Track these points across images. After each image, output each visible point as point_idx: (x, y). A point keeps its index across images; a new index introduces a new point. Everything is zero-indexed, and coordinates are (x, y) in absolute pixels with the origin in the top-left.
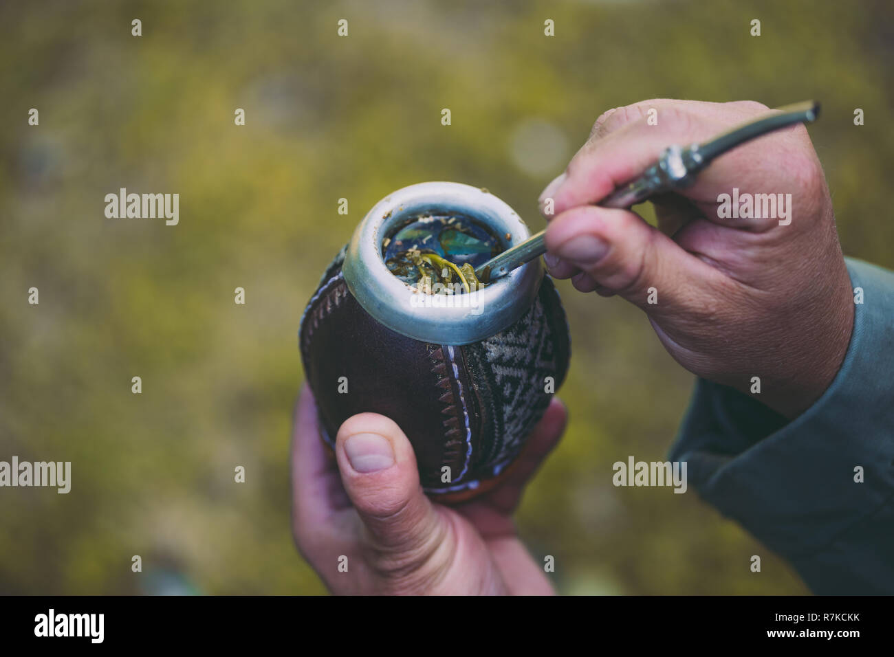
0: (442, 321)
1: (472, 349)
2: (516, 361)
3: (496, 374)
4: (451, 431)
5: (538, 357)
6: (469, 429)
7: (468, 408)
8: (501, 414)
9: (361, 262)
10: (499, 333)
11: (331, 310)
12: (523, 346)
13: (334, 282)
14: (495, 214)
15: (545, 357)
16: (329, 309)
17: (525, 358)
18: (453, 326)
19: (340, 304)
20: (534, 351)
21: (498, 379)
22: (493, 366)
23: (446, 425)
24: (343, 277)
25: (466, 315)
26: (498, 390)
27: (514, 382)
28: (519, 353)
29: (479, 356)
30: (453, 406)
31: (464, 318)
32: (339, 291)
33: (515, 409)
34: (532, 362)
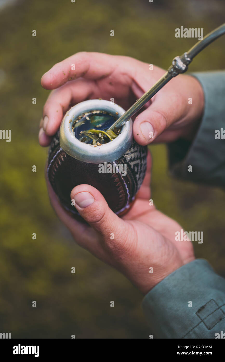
0: (108, 154)
1: (121, 160)
2: (136, 158)
3: (131, 165)
4: (121, 192)
5: (141, 153)
6: (127, 189)
7: (125, 181)
8: (135, 178)
9: (69, 142)
10: (128, 150)
11: (61, 163)
12: (136, 151)
13: (59, 153)
14: (108, 107)
15: (143, 152)
16: (60, 163)
17: (138, 155)
18: (113, 154)
19: (64, 160)
20: (140, 152)
21: (132, 167)
22: (129, 163)
23: (118, 190)
24: (62, 150)
25: (116, 148)
26: (133, 171)
27: (137, 165)
28: (136, 154)
29: (124, 161)
30: (119, 183)
31: (116, 149)
32: (62, 155)
33: (140, 175)
34: (140, 156)
